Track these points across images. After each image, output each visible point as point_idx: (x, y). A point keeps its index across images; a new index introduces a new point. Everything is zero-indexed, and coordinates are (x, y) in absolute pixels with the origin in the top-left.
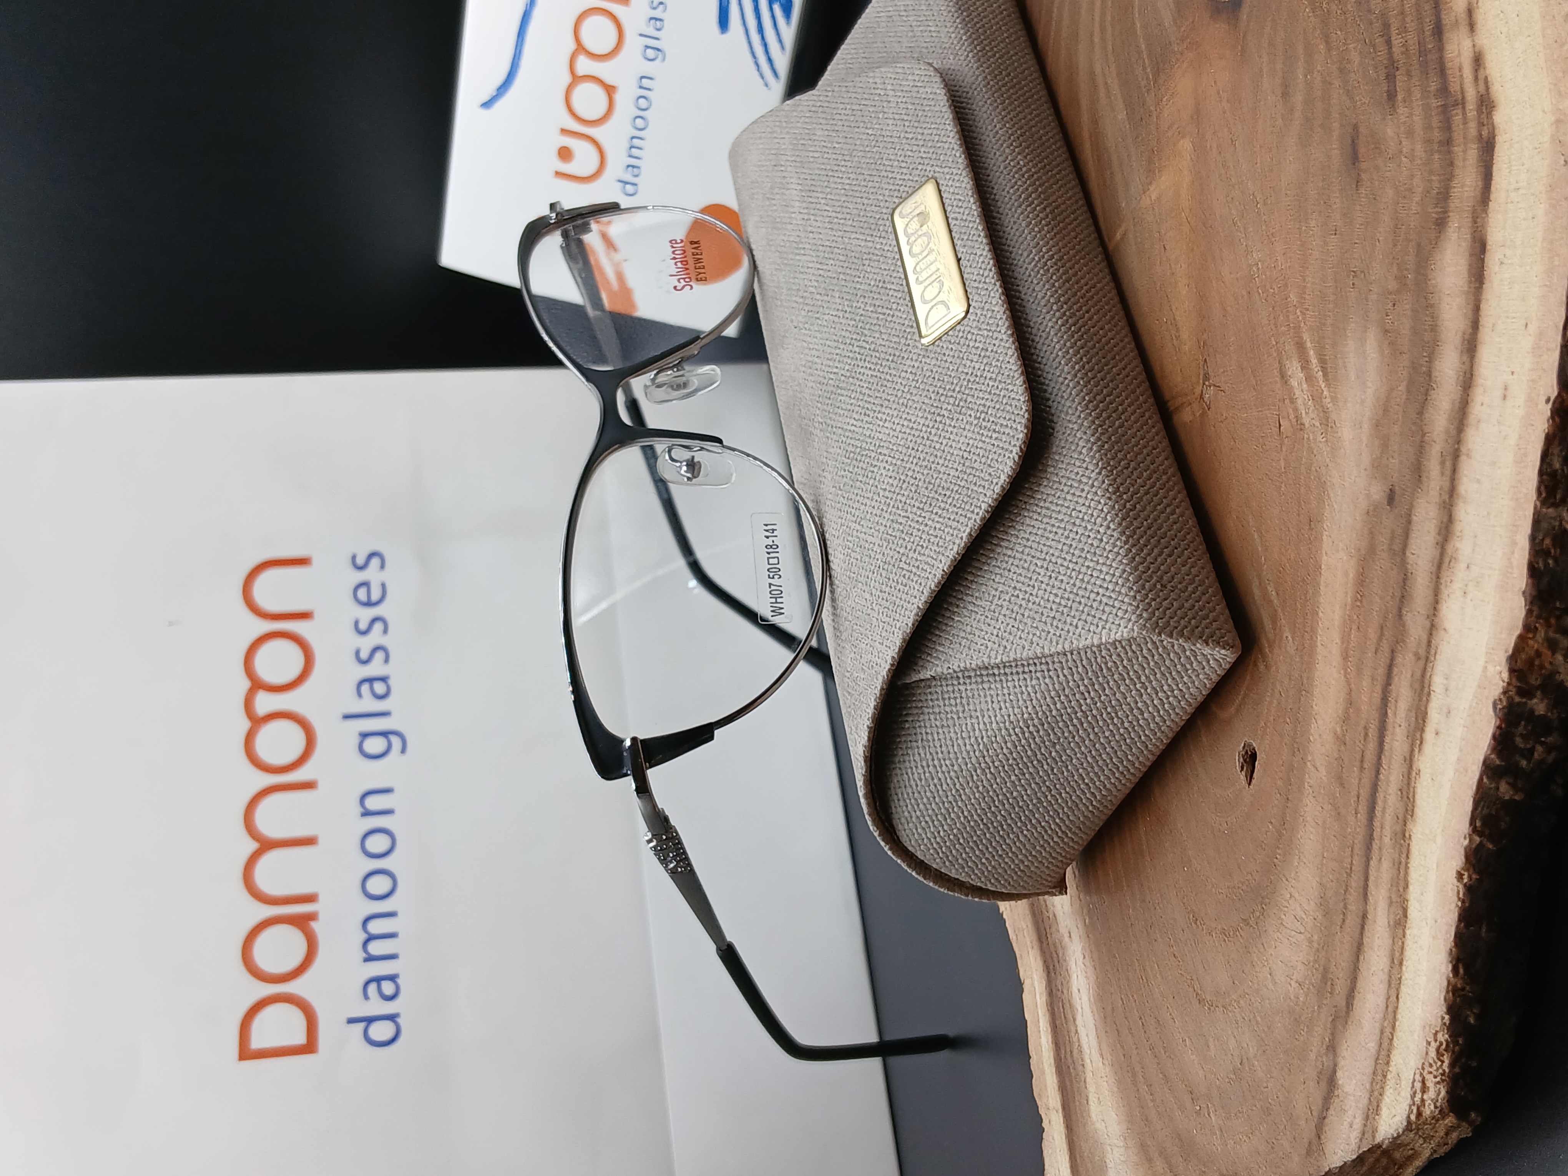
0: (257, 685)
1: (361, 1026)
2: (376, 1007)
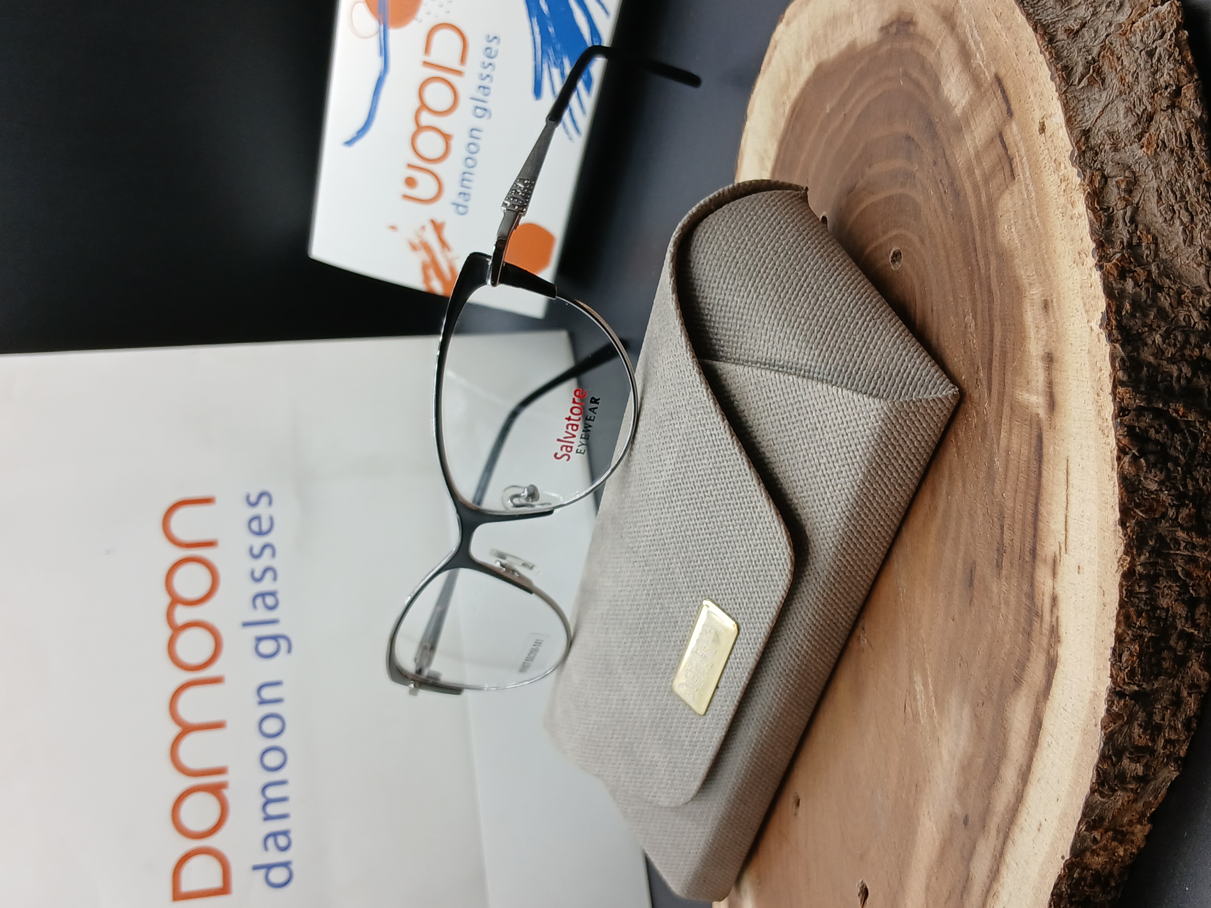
0: (176, 601)
1: (262, 872)
2: (274, 856)
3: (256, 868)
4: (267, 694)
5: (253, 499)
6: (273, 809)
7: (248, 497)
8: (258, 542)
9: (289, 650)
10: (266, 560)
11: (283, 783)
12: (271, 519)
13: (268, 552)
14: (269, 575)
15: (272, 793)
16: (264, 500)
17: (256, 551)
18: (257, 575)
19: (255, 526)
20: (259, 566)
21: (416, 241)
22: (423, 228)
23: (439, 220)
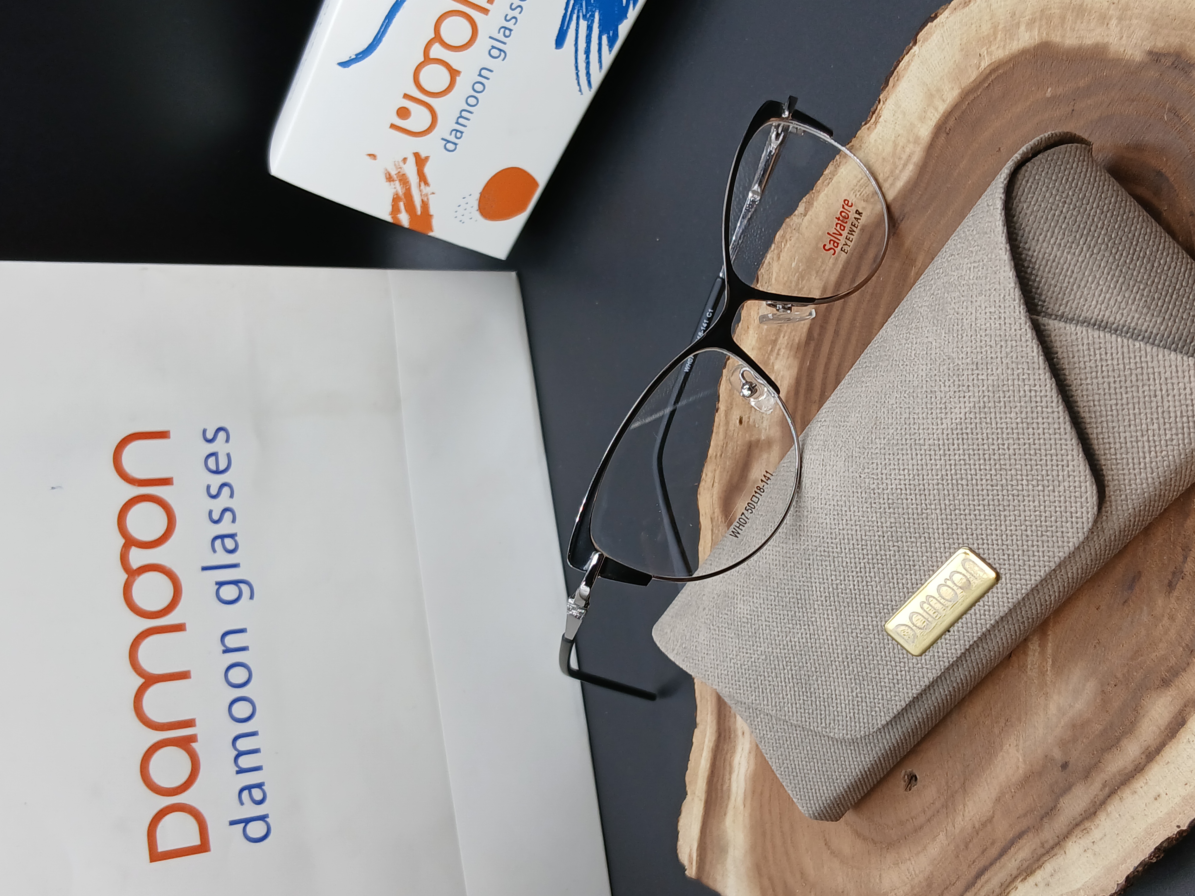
0: (130, 542)
1: (240, 827)
2: (250, 810)
3: (233, 823)
4: (232, 641)
5: (210, 436)
6: (245, 762)
7: (204, 431)
8: (216, 481)
9: (252, 597)
10: (224, 501)
11: (254, 734)
12: (228, 455)
13: (226, 491)
14: (228, 516)
15: (243, 744)
16: (222, 435)
17: (214, 491)
18: (216, 517)
19: (211, 462)
20: (217, 506)
21: (393, 173)
22: (405, 160)
23: (423, 155)
